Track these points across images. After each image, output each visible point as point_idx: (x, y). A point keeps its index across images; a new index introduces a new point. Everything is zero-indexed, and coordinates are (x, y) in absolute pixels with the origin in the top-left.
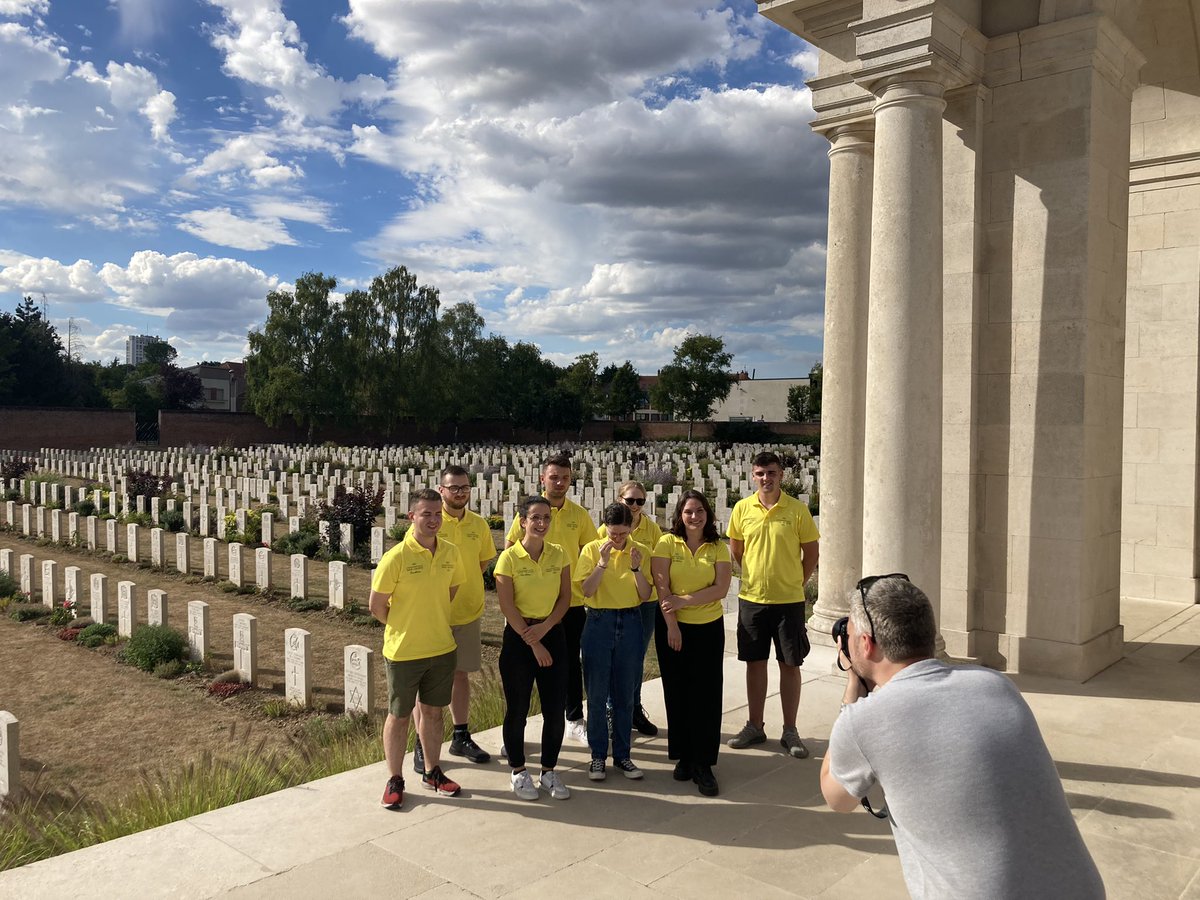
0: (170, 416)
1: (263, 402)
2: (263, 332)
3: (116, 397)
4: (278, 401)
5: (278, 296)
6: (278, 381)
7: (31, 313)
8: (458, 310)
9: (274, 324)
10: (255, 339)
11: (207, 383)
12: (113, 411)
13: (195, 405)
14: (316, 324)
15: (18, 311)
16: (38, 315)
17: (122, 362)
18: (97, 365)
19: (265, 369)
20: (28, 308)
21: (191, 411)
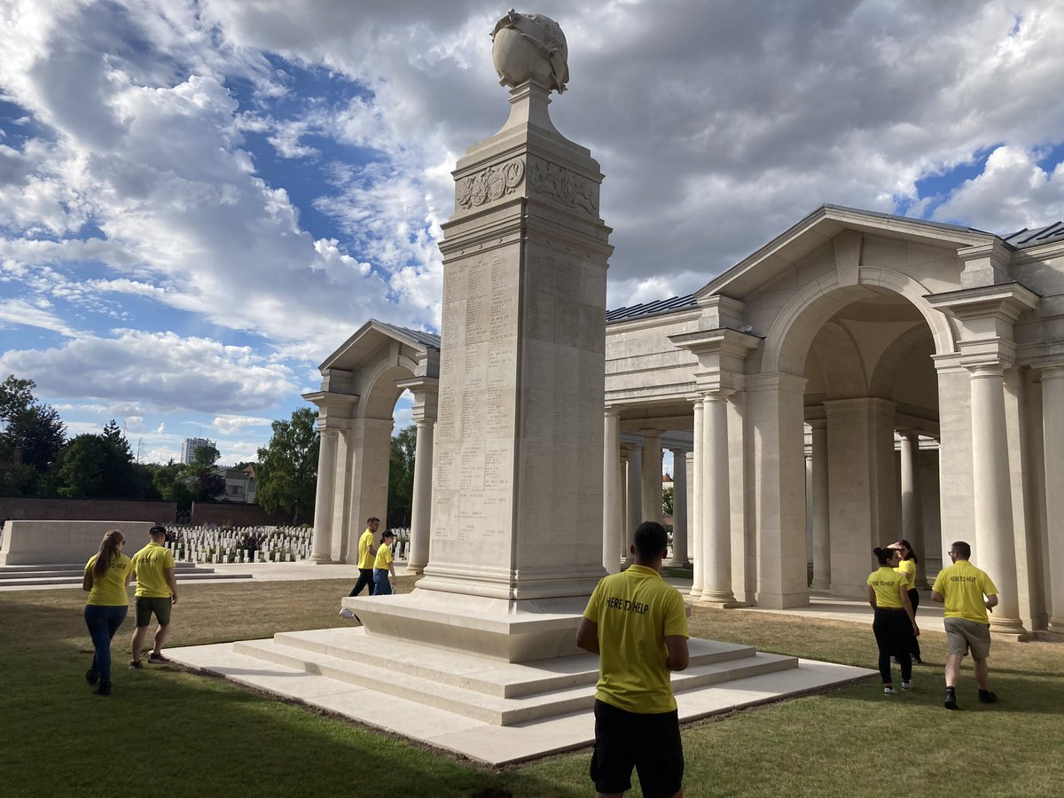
0: (200, 505)
1: (264, 497)
2: (267, 448)
3: (166, 491)
4: (275, 496)
5: (279, 424)
6: (275, 482)
7: (114, 431)
8: (411, 431)
9: (275, 443)
10: (261, 453)
11: (230, 482)
12: (162, 501)
13: (220, 498)
14: (303, 443)
15: (105, 429)
16: (118, 433)
17: (177, 461)
18: (158, 467)
19: (267, 473)
20: (112, 428)
21: (217, 502)
